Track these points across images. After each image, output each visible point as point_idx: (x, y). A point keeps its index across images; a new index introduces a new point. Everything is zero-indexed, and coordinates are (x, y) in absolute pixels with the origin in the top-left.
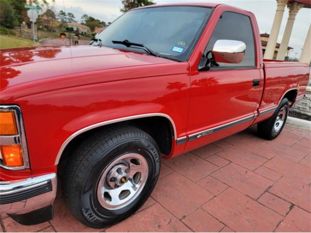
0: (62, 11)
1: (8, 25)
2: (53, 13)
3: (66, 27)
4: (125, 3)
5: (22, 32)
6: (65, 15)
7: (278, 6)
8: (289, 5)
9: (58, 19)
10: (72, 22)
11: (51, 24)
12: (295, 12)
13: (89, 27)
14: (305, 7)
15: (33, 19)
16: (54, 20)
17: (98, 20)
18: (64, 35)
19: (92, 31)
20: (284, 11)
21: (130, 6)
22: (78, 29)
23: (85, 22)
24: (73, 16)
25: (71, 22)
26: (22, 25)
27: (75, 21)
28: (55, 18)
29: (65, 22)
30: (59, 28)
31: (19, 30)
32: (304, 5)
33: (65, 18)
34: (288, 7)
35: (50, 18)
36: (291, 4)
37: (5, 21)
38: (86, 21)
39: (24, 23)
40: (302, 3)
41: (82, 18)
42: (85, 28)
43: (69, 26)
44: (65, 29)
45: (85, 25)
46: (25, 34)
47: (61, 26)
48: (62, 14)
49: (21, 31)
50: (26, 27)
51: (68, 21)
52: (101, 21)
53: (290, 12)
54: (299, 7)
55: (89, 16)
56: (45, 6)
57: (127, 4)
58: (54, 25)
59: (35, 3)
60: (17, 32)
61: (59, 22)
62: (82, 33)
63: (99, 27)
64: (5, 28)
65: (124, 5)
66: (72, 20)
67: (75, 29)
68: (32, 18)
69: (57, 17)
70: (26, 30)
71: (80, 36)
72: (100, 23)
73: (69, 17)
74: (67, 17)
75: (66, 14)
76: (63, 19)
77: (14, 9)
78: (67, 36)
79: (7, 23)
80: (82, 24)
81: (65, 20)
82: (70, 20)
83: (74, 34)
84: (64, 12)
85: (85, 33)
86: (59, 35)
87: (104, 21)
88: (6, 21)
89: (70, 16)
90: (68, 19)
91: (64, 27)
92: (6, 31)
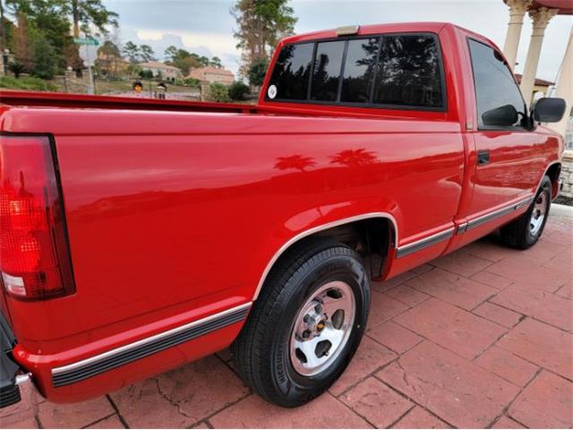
0: (131, 43)
1: (43, 73)
2: (116, 47)
3: (139, 71)
4: (242, 22)
5: (67, 83)
6: (136, 50)
7: (511, 16)
8: (532, 11)
9: (124, 57)
10: (150, 62)
11: (113, 67)
12: (542, 23)
13: (179, 67)
14: (559, 13)
15: (90, 63)
16: (118, 59)
17: (194, 55)
18: (140, 85)
19: (185, 76)
20: (522, 24)
21: (251, 26)
22: (159, 72)
23: (171, 60)
24: (150, 51)
25: (147, 62)
26: (66, 72)
27: (154, 60)
28: (119, 56)
29: (137, 62)
30: (127, 73)
31: (62, 81)
32: (557, 10)
33: (137, 55)
34: (530, 15)
35: (112, 56)
36: (535, 11)
37: (37, 67)
38: (173, 57)
39: (70, 68)
40: (555, 8)
41: (166, 52)
42: (171, 71)
43: (145, 69)
44: (137, 75)
45: (173, 65)
46: (73, 87)
47: (130, 69)
48: (130, 48)
49: (65, 82)
50: (75, 76)
51: (141, 59)
52: (200, 56)
53: (534, 24)
54: (549, 14)
55: (178, 48)
56: (102, 36)
57: (246, 24)
58: (118, 69)
59: (84, 31)
60: (59, 86)
61: (127, 63)
62: (168, 79)
63: (197, 67)
64: (39, 79)
65: (240, 26)
66: (149, 57)
67: (155, 74)
68: (88, 60)
69: (122, 55)
70: (75, 81)
71: (167, 85)
72: (199, 60)
73: (143, 53)
74: (141, 52)
75: (138, 47)
76: (132, 57)
77: (52, 45)
78: (145, 87)
79: (41, 70)
80: (167, 63)
81: (136, 57)
82: (144, 58)
83: (156, 83)
84: (134, 43)
85: (173, 79)
86: (131, 86)
87: (206, 56)
88: (40, 68)
89: (145, 51)
90: (142, 55)
91: (136, 71)
92: (42, 85)
